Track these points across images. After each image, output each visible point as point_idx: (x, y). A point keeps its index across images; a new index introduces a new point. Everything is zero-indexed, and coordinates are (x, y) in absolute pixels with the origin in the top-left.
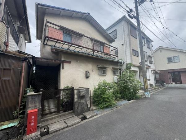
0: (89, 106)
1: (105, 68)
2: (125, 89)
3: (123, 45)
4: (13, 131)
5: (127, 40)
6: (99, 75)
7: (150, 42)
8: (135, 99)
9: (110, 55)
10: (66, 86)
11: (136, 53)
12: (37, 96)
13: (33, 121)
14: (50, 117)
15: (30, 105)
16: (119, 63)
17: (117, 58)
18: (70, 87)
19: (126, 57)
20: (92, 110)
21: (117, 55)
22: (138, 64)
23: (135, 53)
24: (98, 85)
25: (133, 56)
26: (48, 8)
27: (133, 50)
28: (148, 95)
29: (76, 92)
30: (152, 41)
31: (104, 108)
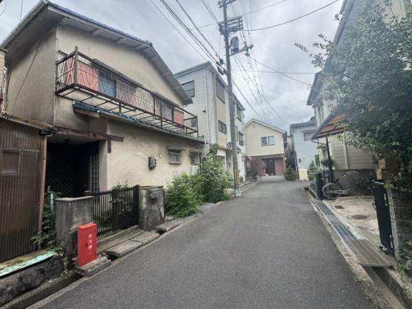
0: (163, 216)
1: (179, 151)
2: (209, 187)
3: (204, 111)
4: (52, 266)
5: (211, 104)
6: (170, 164)
7: (240, 110)
8: (223, 200)
9: (183, 127)
10: (115, 186)
11: (224, 127)
12: (87, 202)
13: (91, 241)
15: (75, 219)
16: (198, 144)
17: (195, 135)
18: (123, 186)
19: (209, 133)
20: (168, 221)
21: (196, 129)
22: (225, 146)
23: (222, 127)
24: (172, 181)
25: (219, 132)
26: (71, 17)
27: (219, 122)
28: (239, 193)
29: (144, 192)
30: (244, 109)
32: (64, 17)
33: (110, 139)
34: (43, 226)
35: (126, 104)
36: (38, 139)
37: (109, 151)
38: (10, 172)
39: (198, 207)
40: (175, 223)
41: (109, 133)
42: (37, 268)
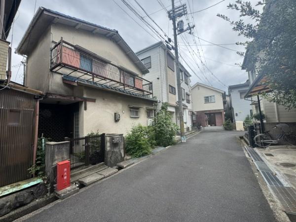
0: (123, 156)
1: (138, 108)
2: (160, 134)
3: (158, 78)
4: (39, 190)
5: (163, 73)
6: (131, 118)
7: (187, 76)
8: (171, 145)
9: (143, 91)
10: (90, 133)
12: (65, 145)
13: (66, 174)
14: (78, 172)
15: (56, 157)
16: (153, 102)
17: (151, 96)
18: (95, 134)
19: (161, 95)
20: (127, 160)
21: (151, 92)
22: (174, 104)
23: (172, 90)
24: (131, 130)
25: (169, 94)
26: (59, 17)
27: (170, 86)
28: (184, 140)
29: (108, 139)
30: (190, 76)
31: (140, 156)
32: (55, 17)
33: (86, 100)
34: (36, 161)
35: (97, 75)
36: (33, 102)
37: (86, 109)
38: (14, 124)
39: (151, 150)
40: (131, 161)
41: (85, 96)
42: (29, 190)
